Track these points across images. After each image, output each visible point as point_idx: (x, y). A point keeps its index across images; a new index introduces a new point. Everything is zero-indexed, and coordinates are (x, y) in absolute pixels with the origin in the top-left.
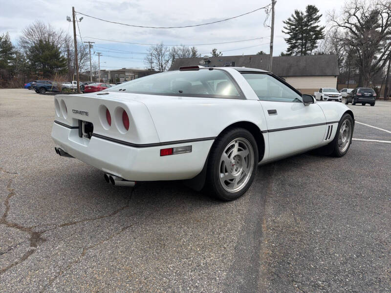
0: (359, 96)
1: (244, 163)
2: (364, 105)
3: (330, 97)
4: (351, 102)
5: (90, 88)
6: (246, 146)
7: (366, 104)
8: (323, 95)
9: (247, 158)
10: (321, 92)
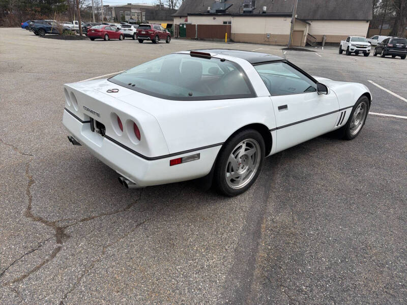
0: (390, 47)
1: (250, 161)
2: (393, 57)
3: (357, 47)
4: (380, 54)
5: (93, 32)
6: (253, 145)
7: (397, 57)
8: (350, 45)
9: (254, 156)
10: (349, 41)
